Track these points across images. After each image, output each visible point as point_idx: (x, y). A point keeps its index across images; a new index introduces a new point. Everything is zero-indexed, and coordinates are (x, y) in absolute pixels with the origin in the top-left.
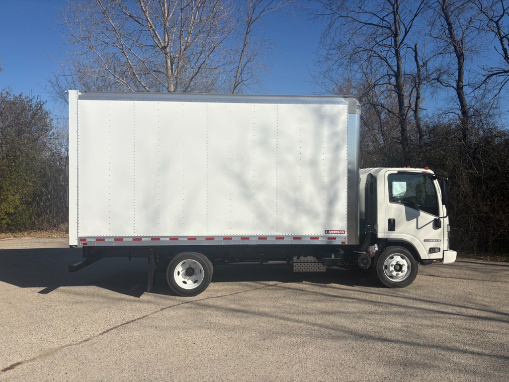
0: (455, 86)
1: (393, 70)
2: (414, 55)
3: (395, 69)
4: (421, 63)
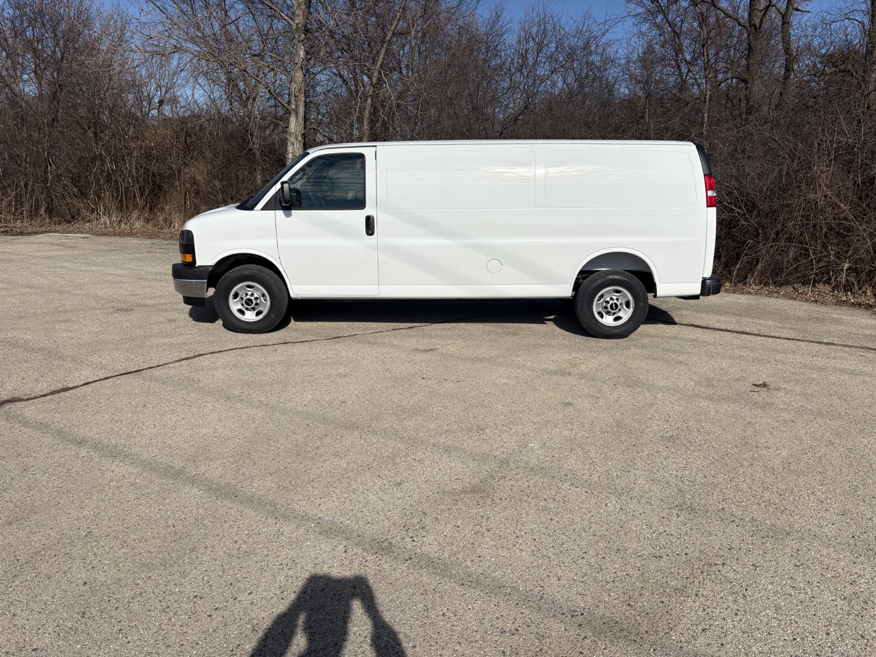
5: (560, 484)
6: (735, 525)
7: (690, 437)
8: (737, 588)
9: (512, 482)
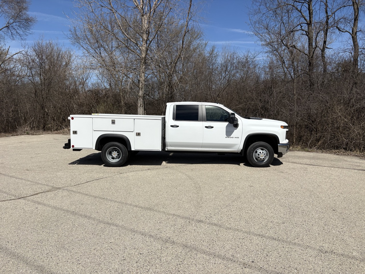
0: (351, 32)
1: (305, 19)
2: (325, 8)
3: (308, 19)
4: (329, 13)
5: (252, 207)
6: (307, 216)
7: (293, 195)
8: (307, 230)
9: (236, 206)
